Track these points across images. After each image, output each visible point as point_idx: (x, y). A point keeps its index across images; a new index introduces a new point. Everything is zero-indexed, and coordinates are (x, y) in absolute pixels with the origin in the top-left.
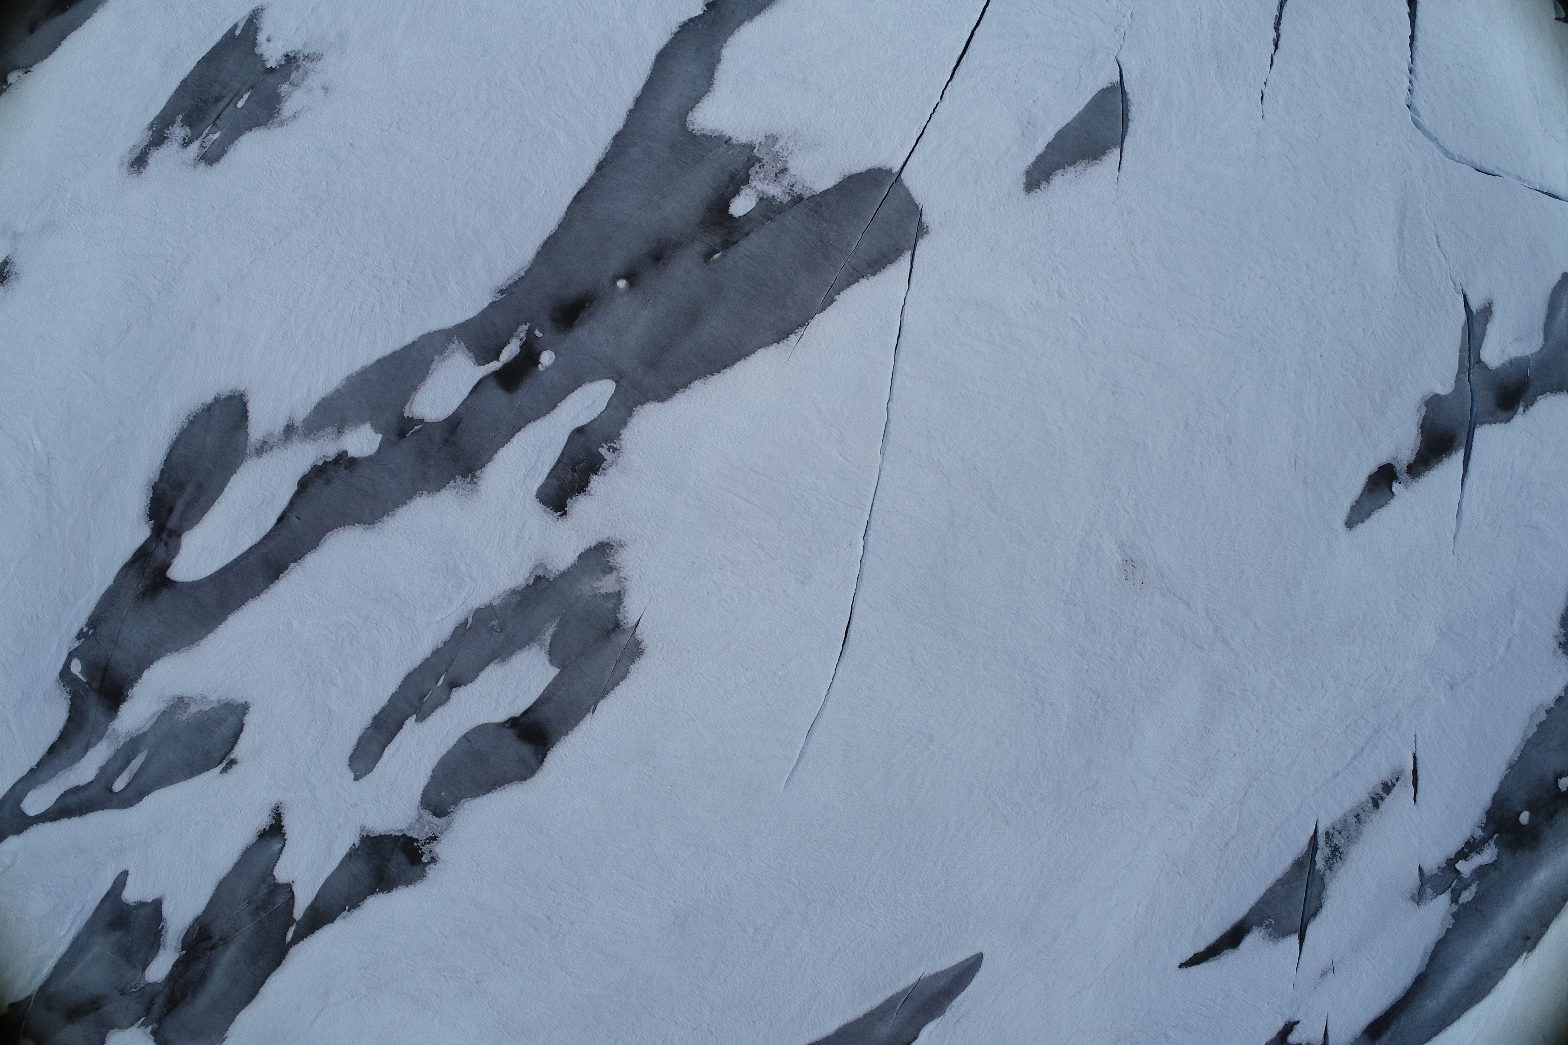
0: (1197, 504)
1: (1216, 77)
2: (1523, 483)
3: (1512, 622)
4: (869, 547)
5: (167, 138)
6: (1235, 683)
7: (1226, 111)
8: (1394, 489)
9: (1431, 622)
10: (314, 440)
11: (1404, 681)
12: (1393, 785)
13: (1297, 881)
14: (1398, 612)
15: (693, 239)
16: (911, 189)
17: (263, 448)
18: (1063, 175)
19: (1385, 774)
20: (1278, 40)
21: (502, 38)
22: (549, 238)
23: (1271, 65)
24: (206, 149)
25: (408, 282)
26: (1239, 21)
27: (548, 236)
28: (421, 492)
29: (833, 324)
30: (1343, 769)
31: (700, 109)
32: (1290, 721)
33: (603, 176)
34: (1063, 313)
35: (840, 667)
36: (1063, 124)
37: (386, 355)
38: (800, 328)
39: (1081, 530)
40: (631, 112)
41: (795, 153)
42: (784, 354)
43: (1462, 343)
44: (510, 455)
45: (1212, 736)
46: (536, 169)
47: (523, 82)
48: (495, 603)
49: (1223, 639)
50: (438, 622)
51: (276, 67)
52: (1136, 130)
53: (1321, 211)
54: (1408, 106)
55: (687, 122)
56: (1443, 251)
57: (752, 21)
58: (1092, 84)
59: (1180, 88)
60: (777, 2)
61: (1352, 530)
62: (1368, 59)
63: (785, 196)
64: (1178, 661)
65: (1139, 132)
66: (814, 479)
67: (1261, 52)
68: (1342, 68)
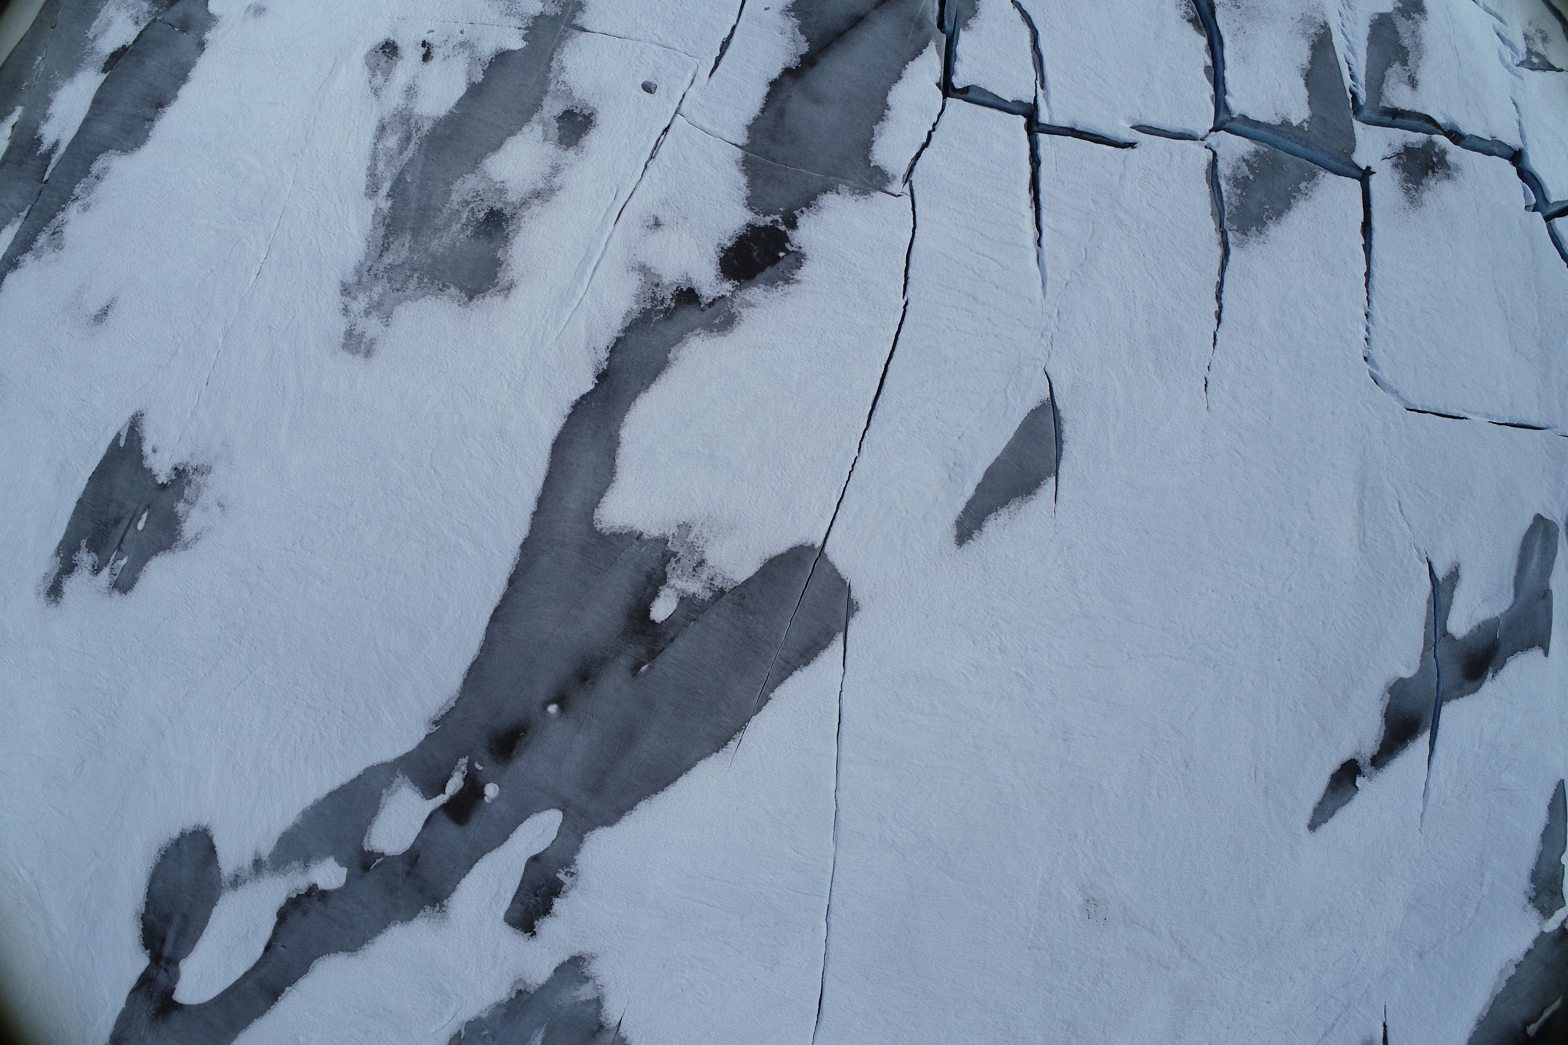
0: (1156, 835)
1: (1155, 371)
2: (1493, 749)
3: (1481, 886)
4: (832, 929)
5: (77, 565)
6: (1203, 992)
7: (1167, 410)
8: (1358, 784)
9: (1399, 899)
10: (283, 874)
11: (1373, 958)
14: (1364, 898)
15: (618, 653)
16: (836, 564)
17: (236, 882)
18: (996, 519)
20: (1221, 311)
21: (390, 437)
22: (473, 664)
23: (1214, 344)
24: (117, 576)
25: (343, 711)
26: (1176, 298)
27: (471, 661)
28: (394, 922)
29: (770, 724)
31: (605, 504)
32: (1260, 1014)
33: (516, 591)
35: (818, 1037)
36: (992, 460)
37: (336, 788)
38: (737, 733)
39: (1041, 879)
40: (534, 514)
41: (710, 541)
42: (725, 762)
43: (1428, 617)
44: (473, 885)
46: (448, 586)
47: (419, 487)
48: (484, 1016)
49: (1189, 956)
50: (433, 1033)
51: (167, 483)
52: (1071, 452)
53: (1274, 504)
54: (1366, 359)
55: (594, 520)
56: (1407, 519)
57: (647, 392)
58: (1020, 406)
59: (1115, 393)
60: (672, 364)
61: (1315, 833)
62: (1320, 314)
63: (706, 592)
64: (1145, 984)
65: (1075, 453)
66: (770, 876)
67: (1202, 330)
68: (1292, 332)
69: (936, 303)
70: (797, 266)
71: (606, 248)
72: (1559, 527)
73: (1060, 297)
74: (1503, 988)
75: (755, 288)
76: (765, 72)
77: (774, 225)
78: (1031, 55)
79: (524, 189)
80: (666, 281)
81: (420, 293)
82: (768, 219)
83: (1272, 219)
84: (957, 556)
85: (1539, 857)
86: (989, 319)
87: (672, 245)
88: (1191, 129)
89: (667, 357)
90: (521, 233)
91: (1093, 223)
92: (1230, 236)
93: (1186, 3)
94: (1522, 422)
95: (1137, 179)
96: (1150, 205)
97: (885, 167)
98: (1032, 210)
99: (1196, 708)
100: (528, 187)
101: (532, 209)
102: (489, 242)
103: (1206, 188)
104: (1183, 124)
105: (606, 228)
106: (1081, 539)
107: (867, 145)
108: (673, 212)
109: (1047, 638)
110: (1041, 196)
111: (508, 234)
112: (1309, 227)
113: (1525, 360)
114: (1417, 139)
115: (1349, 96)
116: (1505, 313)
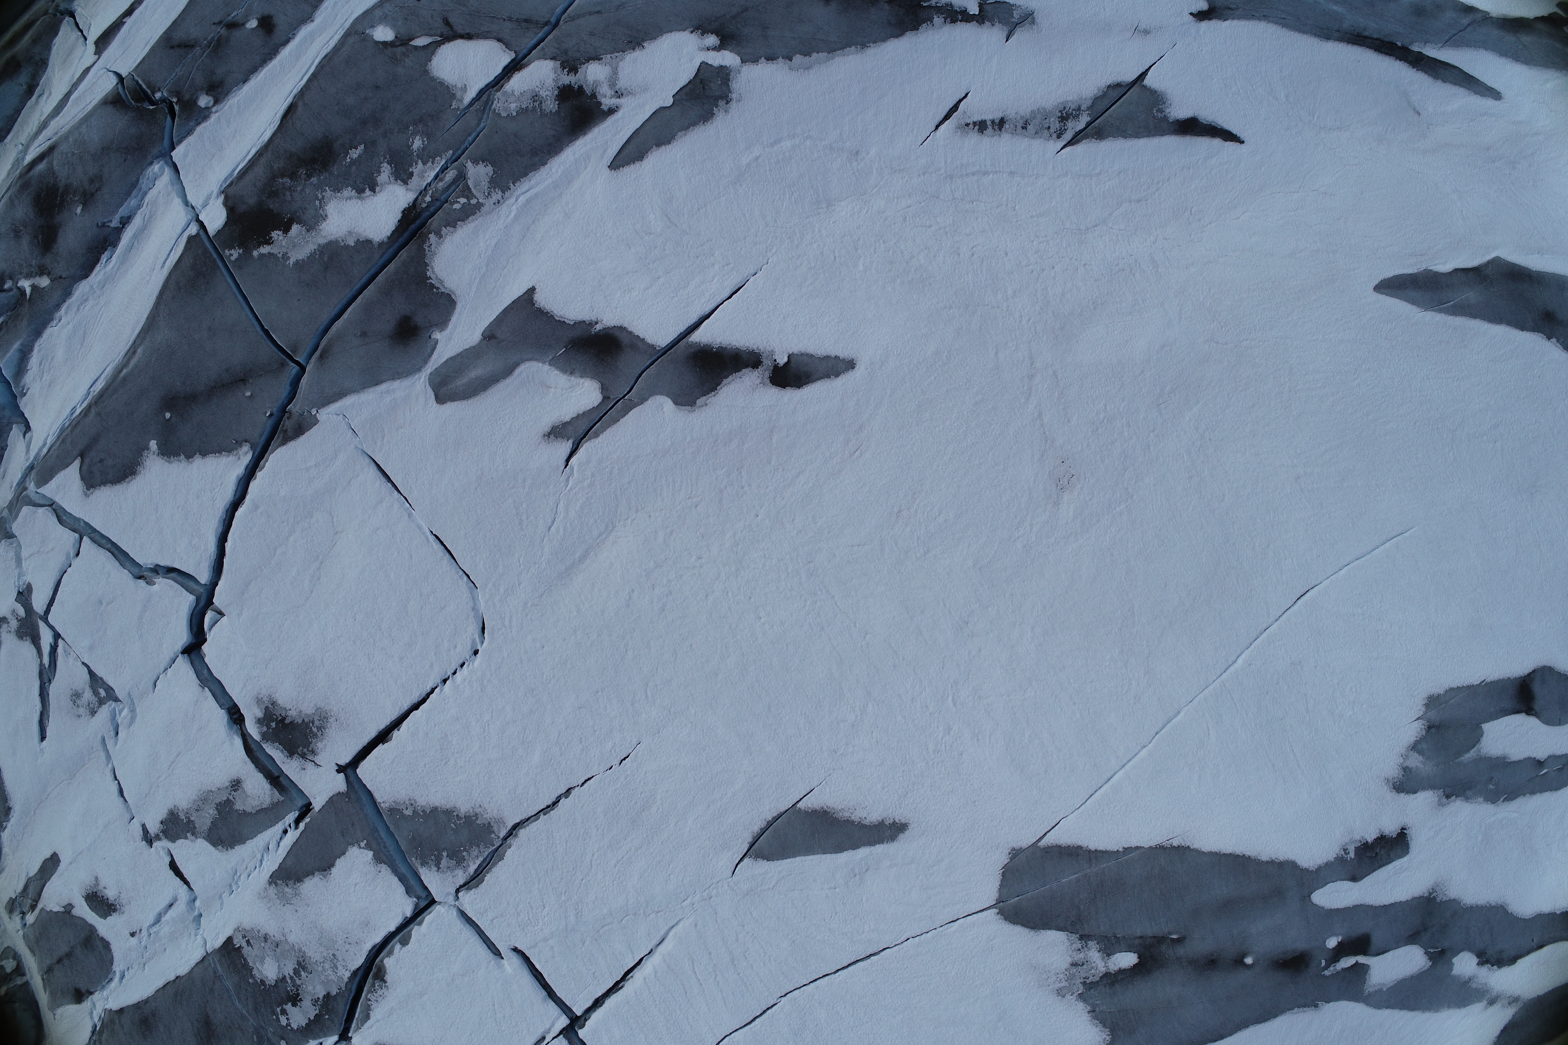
1: (654, 805)
2: (649, 264)
3: (757, 158)
6: (1046, 322)
7: (671, 772)
8: (786, 360)
9: (833, 222)
10: (1486, 985)
11: (896, 195)
12: (975, 124)
13: (1112, 124)
14: (860, 257)
15: (1179, 959)
16: (997, 889)
17: (1513, 1001)
18: (865, 818)
19: (974, 137)
20: (562, 795)
22: (1261, 1023)
23: (589, 779)
26: (587, 834)
27: (1259, 1025)
28: (1464, 906)
29: (1141, 833)
30: (1003, 173)
32: (1020, 252)
34: (959, 714)
36: (828, 856)
37: (1406, 1011)
38: (1165, 847)
39: (1077, 541)
41: (1055, 972)
42: (1191, 836)
43: (609, 426)
44: (1402, 893)
45: (1094, 297)
48: (1481, 799)
49: (1032, 364)
52: (770, 810)
53: (653, 632)
54: (476, 652)
56: (555, 512)
58: (773, 871)
59: (697, 818)
61: (853, 357)
62: (485, 721)
63: (1091, 946)
64: (1081, 379)
65: (767, 808)
66: (1240, 731)
67: (589, 797)
68: (520, 732)
69: (761, 981)
72: (428, 373)
73: (672, 909)
74: (818, 53)
83: (457, 815)
84: (916, 820)
85: (688, 128)
86: (737, 940)
88: (458, 922)
91: (598, 931)
92: (502, 834)
93: (374, 994)
94: (384, 480)
95: (536, 928)
96: (544, 905)
98: (633, 974)
99: (852, 546)
103: (489, 879)
104: (462, 930)
106: (821, 749)
109: (910, 707)
110: (618, 979)
112: (432, 782)
113: (335, 520)
114: (274, 752)
115: (302, 825)
116: (319, 568)
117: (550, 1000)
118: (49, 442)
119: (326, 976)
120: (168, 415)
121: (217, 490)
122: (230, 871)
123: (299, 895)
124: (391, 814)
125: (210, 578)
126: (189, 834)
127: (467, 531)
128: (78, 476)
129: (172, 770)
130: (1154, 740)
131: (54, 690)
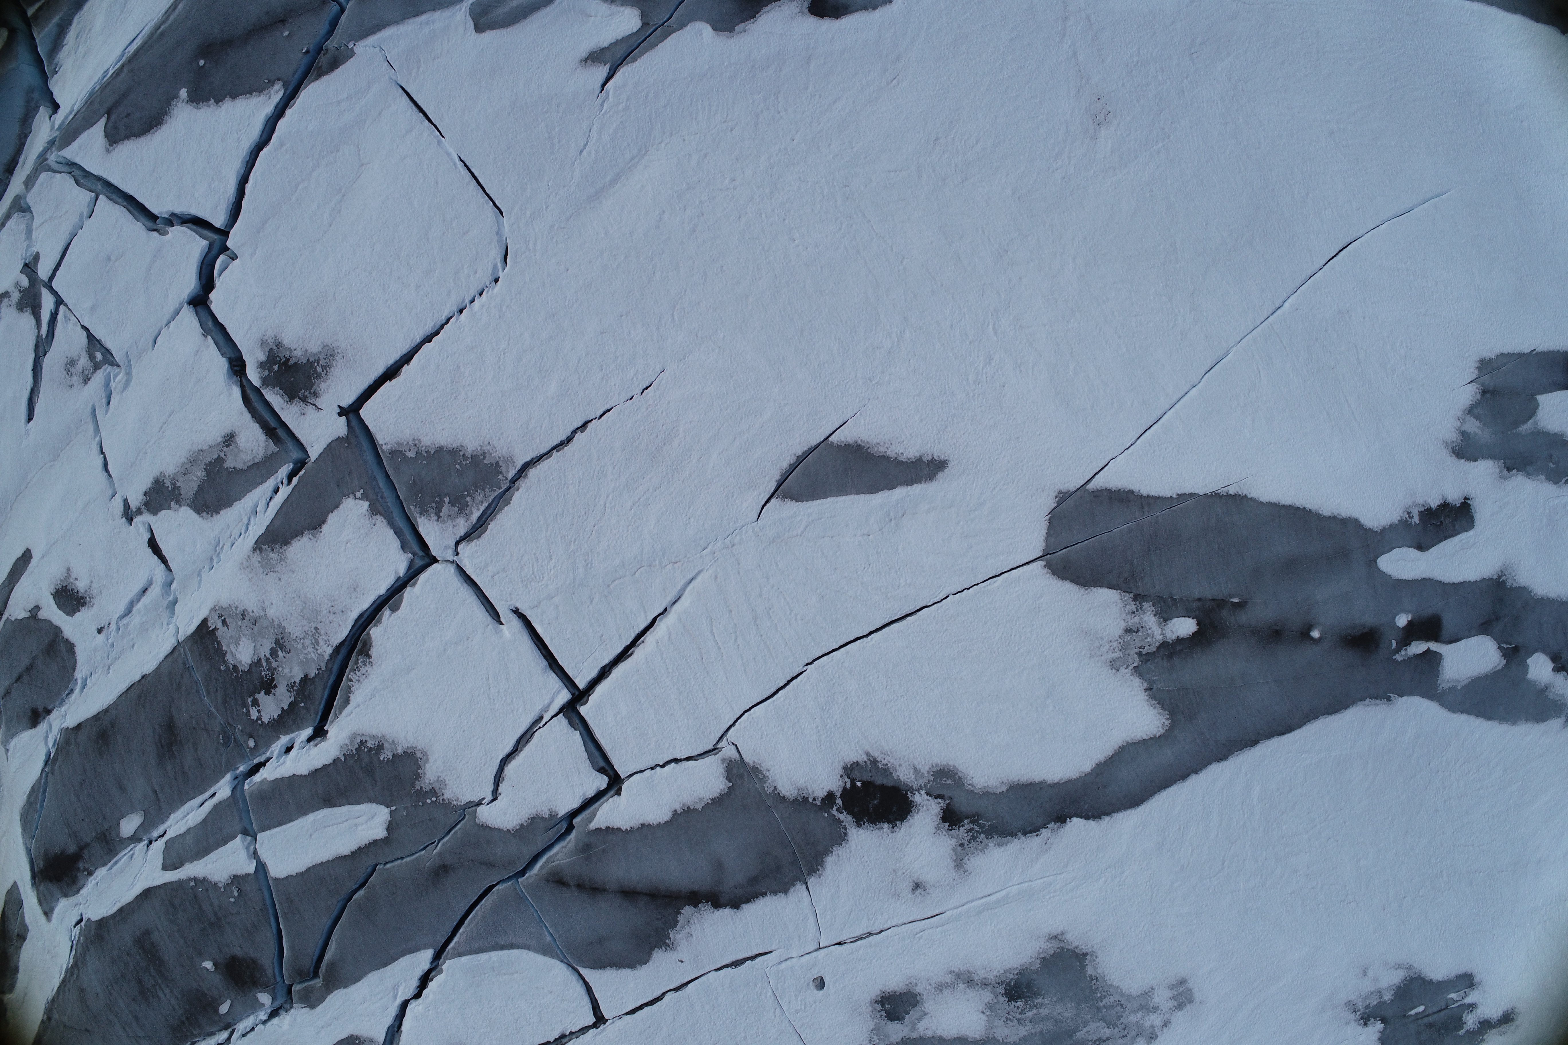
0: (1007, 117)
1: (675, 437)
5: (1479, 1022)
7: (696, 401)
10: (1563, 697)
15: (1240, 628)
16: (1043, 538)
18: (902, 453)
20: (578, 429)
22: (1331, 714)
23: (609, 411)
24: (1465, 991)
25: (1429, 765)
26: (602, 472)
27: (1330, 717)
28: (1534, 597)
31: (1148, 733)
33: (1259, 733)
35: (1360, 234)
36: (862, 496)
37: (1482, 719)
38: (1221, 495)
39: (1116, 175)
40: (1196, 772)
41: (1108, 639)
42: (1248, 484)
43: (647, 50)
44: (1469, 571)
46: (1293, 780)
47: (1244, 863)
48: (1543, 477)
49: (1065, 8)
51: (1379, 1021)
52: (800, 444)
54: (496, 280)
55: (1166, 730)
56: (587, 136)
57: (1044, 780)
58: (802, 513)
60: (1009, 783)
62: (501, 349)
63: (1146, 608)
64: (1114, 24)
65: (798, 441)
67: (607, 430)
68: (537, 359)
69: (786, 644)
70: (857, 765)
71: (967, 903)
73: (691, 559)
75: (901, 779)
76: (732, 919)
77: (843, 809)
78: (524, 749)
79: (975, 995)
80: (953, 842)
81: (1111, 990)
82: (842, 817)
83: (464, 455)
84: (956, 457)
86: (761, 595)
87: (924, 862)
88: (455, 579)
89: (1007, 790)
90: (1008, 966)
91: (609, 586)
92: (511, 474)
93: (357, 672)
94: (415, 109)
95: (540, 584)
96: (551, 556)
97: (722, 774)
98: (644, 638)
99: (889, 172)
100: (972, 993)
101: (984, 976)
102: (1034, 981)
103: (493, 527)
104: (460, 589)
105: (952, 916)
106: (856, 377)
107: (718, 801)
108: (898, 883)
109: (950, 335)
110: (629, 643)
111: (1017, 974)
112: (439, 419)
113: (362, 152)
114: (274, 398)
115: (295, 480)
116: (341, 201)
117: (551, 672)
118: (76, 108)
119: (306, 654)
120: (202, 63)
121: (244, 130)
122: (213, 542)
123: (284, 560)
124: (392, 457)
125: (227, 222)
126: (172, 503)
127: (497, 156)
128: (102, 133)
129: (163, 432)
130: (1203, 380)
131: (48, 362)
